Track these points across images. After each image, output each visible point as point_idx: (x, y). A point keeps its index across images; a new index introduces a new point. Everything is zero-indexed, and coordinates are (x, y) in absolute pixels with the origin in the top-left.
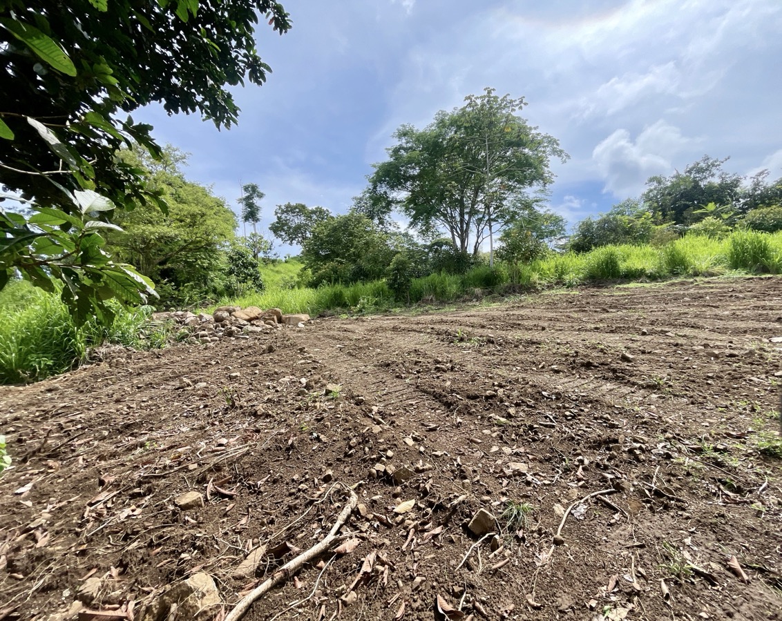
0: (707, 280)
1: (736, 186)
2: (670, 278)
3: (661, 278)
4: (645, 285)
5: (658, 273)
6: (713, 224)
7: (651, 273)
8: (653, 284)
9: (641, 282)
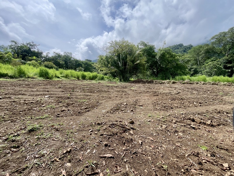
0: (32, 79)
1: (42, 54)
2: (19, 78)
3: (15, 78)
4: (8, 80)
5: (14, 76)
6: (34, 63)
7: (11, 76)
8: (11, 79)
9: (6, 78)
